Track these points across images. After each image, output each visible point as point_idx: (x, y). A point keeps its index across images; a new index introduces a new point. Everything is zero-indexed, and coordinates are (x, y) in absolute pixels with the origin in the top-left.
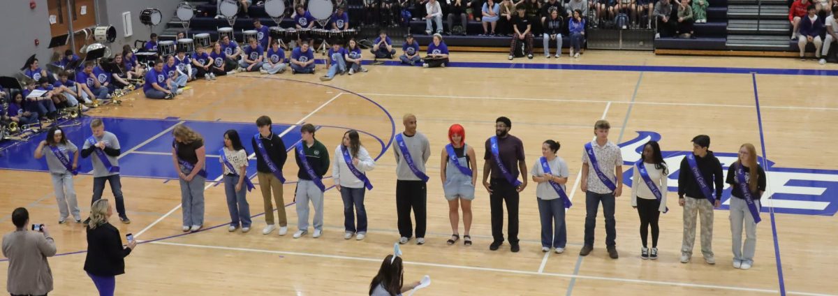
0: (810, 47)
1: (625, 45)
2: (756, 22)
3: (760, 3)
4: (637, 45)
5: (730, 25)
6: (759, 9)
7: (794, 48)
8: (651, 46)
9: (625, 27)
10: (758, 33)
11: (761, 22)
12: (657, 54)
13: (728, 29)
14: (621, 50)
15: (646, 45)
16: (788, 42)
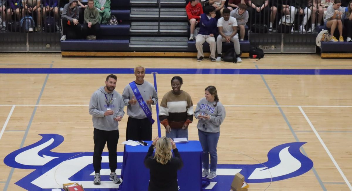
0: (206, 47)
1: (31, 48)
2: (157, 24)
3: (160, 6)
4: (44, 48)
5: (133, 27)
6: (160, 11)
7: (192, 49)
8: (58, 48)
9: (31, 30)
10: (159, 35)
11: (161, 24)
12: (63, 56)
13: (131, 30)
14: (28, 53)
15: (53, 48)
16: (186, 43)
